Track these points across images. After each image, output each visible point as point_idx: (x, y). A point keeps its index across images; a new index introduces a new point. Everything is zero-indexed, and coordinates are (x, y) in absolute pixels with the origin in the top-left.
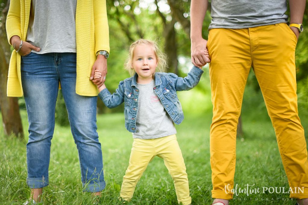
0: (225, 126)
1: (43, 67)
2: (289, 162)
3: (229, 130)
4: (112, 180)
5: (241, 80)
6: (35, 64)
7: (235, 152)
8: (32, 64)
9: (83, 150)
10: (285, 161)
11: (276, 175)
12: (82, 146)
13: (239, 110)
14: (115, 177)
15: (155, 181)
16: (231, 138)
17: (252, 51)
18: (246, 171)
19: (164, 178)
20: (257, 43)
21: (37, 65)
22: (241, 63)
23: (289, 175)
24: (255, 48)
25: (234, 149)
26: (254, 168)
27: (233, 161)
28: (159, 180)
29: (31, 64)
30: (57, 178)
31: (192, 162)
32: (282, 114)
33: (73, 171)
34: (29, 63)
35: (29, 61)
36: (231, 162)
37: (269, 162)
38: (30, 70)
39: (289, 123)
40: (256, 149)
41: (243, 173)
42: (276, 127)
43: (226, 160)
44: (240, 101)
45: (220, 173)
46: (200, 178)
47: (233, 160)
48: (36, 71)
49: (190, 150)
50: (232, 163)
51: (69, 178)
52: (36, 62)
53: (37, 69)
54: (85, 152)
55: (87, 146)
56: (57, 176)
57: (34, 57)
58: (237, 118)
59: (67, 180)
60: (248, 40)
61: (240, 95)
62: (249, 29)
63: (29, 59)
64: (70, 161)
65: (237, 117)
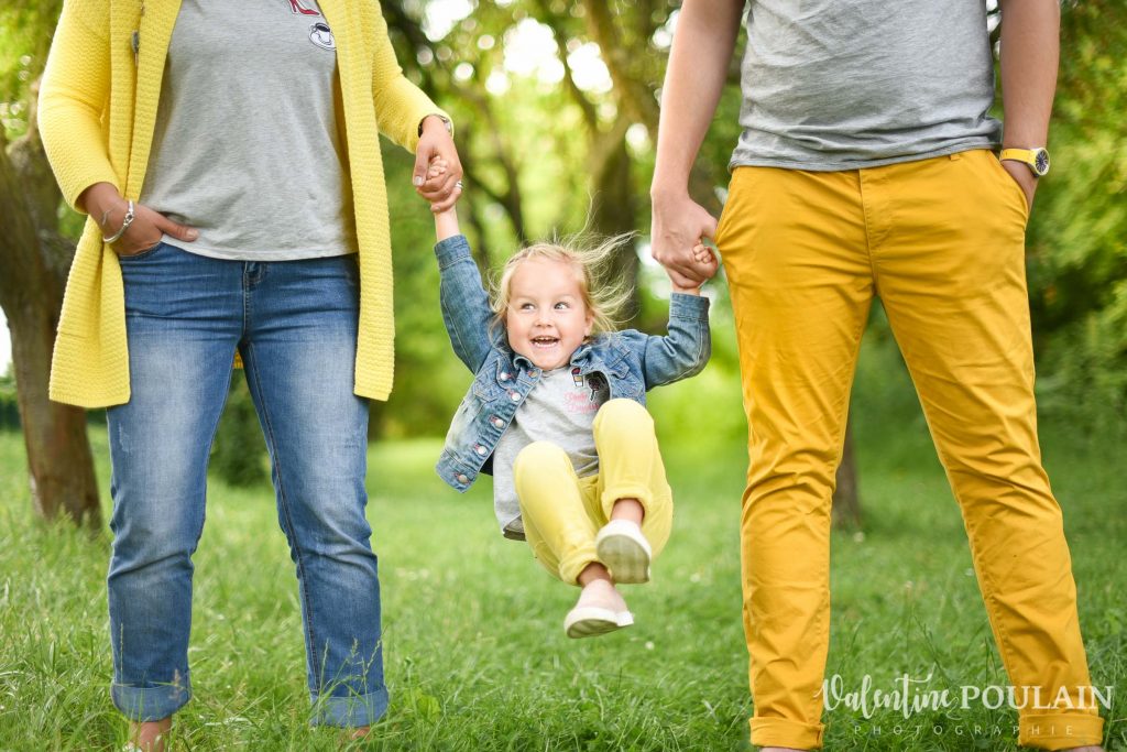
0: (789, 498)
1: (201, 295)
2: (1013, 623)
3: (804, 509)
4: (410, 682)
5: (841, 342)
6: (173, 282)
7: (827, 585)
8: (161, 283)
9: (323, 581)
10: (999, 618)
11: (973, 665)
12: (318, 568)
13: (836, 445)
14: (419, 668)
15: (556, 681)
16: (813, 537)
17: (873, 248)
18: (870, 648)
19: (589, 674)
20: (886, 221)
21: (179, 289)
22: (835, 287)
23: (1013, 666)
24: (883, 236)
25: (822, 574)
26: (900, 639)
27: (819, 616)
28: (571, 678)
29: (155, 284)
30: (220, 671)
31: (684, 617)
32: (984, 460)
33: (275, 647)
34: (148, 279)
35: (149, 274)
36: (814, 619)
37: (950, 616)
38: (153, 303)
39: (1008, 490)
40: (905, 571)
41: (859, 654)
42: (967, 504)
43: (797, 612)
44: (839, 411)
45: (777, 658)
46: (713, 672)
47: (818, 611)
48: (174, 307)
49: (680, 573)
50: (818, 625)
51: (261, 671)
52: (177, 278)
53: (177, 302)
54: (327, 587)
55: (335, 566)
56: (220, 666)
57: (171, 260)
58: (831, 468)
59: (252, 680)
60: (858, 211)
61: (838, 393)
62: (862, 173)
63: (152, 265)
64: (264, 612)
65: (832, 465)
